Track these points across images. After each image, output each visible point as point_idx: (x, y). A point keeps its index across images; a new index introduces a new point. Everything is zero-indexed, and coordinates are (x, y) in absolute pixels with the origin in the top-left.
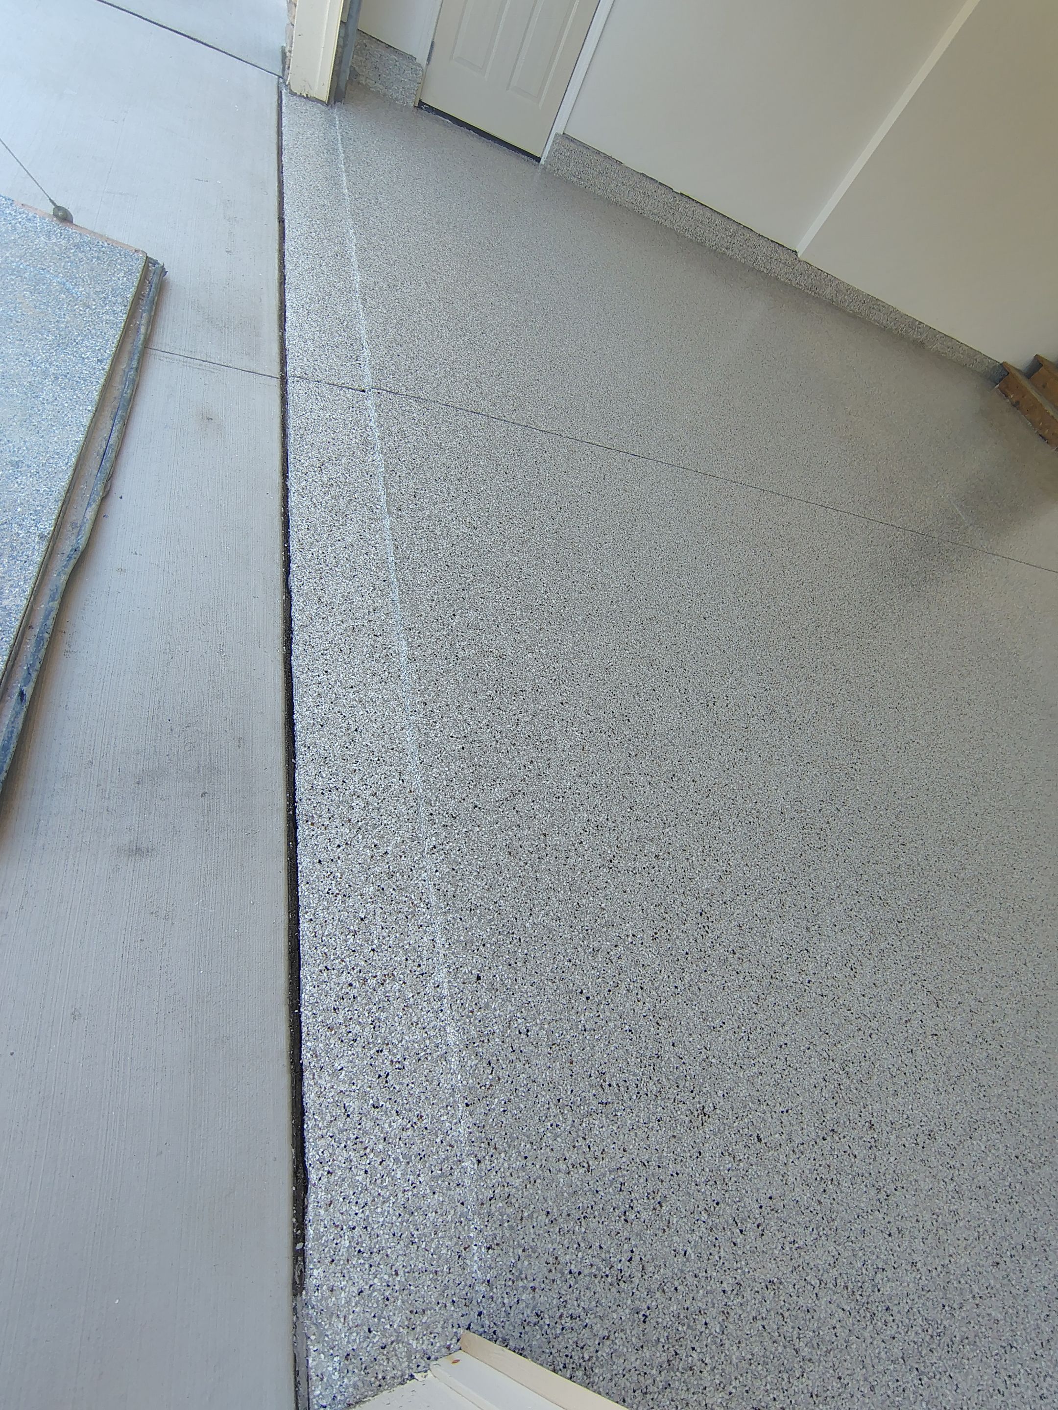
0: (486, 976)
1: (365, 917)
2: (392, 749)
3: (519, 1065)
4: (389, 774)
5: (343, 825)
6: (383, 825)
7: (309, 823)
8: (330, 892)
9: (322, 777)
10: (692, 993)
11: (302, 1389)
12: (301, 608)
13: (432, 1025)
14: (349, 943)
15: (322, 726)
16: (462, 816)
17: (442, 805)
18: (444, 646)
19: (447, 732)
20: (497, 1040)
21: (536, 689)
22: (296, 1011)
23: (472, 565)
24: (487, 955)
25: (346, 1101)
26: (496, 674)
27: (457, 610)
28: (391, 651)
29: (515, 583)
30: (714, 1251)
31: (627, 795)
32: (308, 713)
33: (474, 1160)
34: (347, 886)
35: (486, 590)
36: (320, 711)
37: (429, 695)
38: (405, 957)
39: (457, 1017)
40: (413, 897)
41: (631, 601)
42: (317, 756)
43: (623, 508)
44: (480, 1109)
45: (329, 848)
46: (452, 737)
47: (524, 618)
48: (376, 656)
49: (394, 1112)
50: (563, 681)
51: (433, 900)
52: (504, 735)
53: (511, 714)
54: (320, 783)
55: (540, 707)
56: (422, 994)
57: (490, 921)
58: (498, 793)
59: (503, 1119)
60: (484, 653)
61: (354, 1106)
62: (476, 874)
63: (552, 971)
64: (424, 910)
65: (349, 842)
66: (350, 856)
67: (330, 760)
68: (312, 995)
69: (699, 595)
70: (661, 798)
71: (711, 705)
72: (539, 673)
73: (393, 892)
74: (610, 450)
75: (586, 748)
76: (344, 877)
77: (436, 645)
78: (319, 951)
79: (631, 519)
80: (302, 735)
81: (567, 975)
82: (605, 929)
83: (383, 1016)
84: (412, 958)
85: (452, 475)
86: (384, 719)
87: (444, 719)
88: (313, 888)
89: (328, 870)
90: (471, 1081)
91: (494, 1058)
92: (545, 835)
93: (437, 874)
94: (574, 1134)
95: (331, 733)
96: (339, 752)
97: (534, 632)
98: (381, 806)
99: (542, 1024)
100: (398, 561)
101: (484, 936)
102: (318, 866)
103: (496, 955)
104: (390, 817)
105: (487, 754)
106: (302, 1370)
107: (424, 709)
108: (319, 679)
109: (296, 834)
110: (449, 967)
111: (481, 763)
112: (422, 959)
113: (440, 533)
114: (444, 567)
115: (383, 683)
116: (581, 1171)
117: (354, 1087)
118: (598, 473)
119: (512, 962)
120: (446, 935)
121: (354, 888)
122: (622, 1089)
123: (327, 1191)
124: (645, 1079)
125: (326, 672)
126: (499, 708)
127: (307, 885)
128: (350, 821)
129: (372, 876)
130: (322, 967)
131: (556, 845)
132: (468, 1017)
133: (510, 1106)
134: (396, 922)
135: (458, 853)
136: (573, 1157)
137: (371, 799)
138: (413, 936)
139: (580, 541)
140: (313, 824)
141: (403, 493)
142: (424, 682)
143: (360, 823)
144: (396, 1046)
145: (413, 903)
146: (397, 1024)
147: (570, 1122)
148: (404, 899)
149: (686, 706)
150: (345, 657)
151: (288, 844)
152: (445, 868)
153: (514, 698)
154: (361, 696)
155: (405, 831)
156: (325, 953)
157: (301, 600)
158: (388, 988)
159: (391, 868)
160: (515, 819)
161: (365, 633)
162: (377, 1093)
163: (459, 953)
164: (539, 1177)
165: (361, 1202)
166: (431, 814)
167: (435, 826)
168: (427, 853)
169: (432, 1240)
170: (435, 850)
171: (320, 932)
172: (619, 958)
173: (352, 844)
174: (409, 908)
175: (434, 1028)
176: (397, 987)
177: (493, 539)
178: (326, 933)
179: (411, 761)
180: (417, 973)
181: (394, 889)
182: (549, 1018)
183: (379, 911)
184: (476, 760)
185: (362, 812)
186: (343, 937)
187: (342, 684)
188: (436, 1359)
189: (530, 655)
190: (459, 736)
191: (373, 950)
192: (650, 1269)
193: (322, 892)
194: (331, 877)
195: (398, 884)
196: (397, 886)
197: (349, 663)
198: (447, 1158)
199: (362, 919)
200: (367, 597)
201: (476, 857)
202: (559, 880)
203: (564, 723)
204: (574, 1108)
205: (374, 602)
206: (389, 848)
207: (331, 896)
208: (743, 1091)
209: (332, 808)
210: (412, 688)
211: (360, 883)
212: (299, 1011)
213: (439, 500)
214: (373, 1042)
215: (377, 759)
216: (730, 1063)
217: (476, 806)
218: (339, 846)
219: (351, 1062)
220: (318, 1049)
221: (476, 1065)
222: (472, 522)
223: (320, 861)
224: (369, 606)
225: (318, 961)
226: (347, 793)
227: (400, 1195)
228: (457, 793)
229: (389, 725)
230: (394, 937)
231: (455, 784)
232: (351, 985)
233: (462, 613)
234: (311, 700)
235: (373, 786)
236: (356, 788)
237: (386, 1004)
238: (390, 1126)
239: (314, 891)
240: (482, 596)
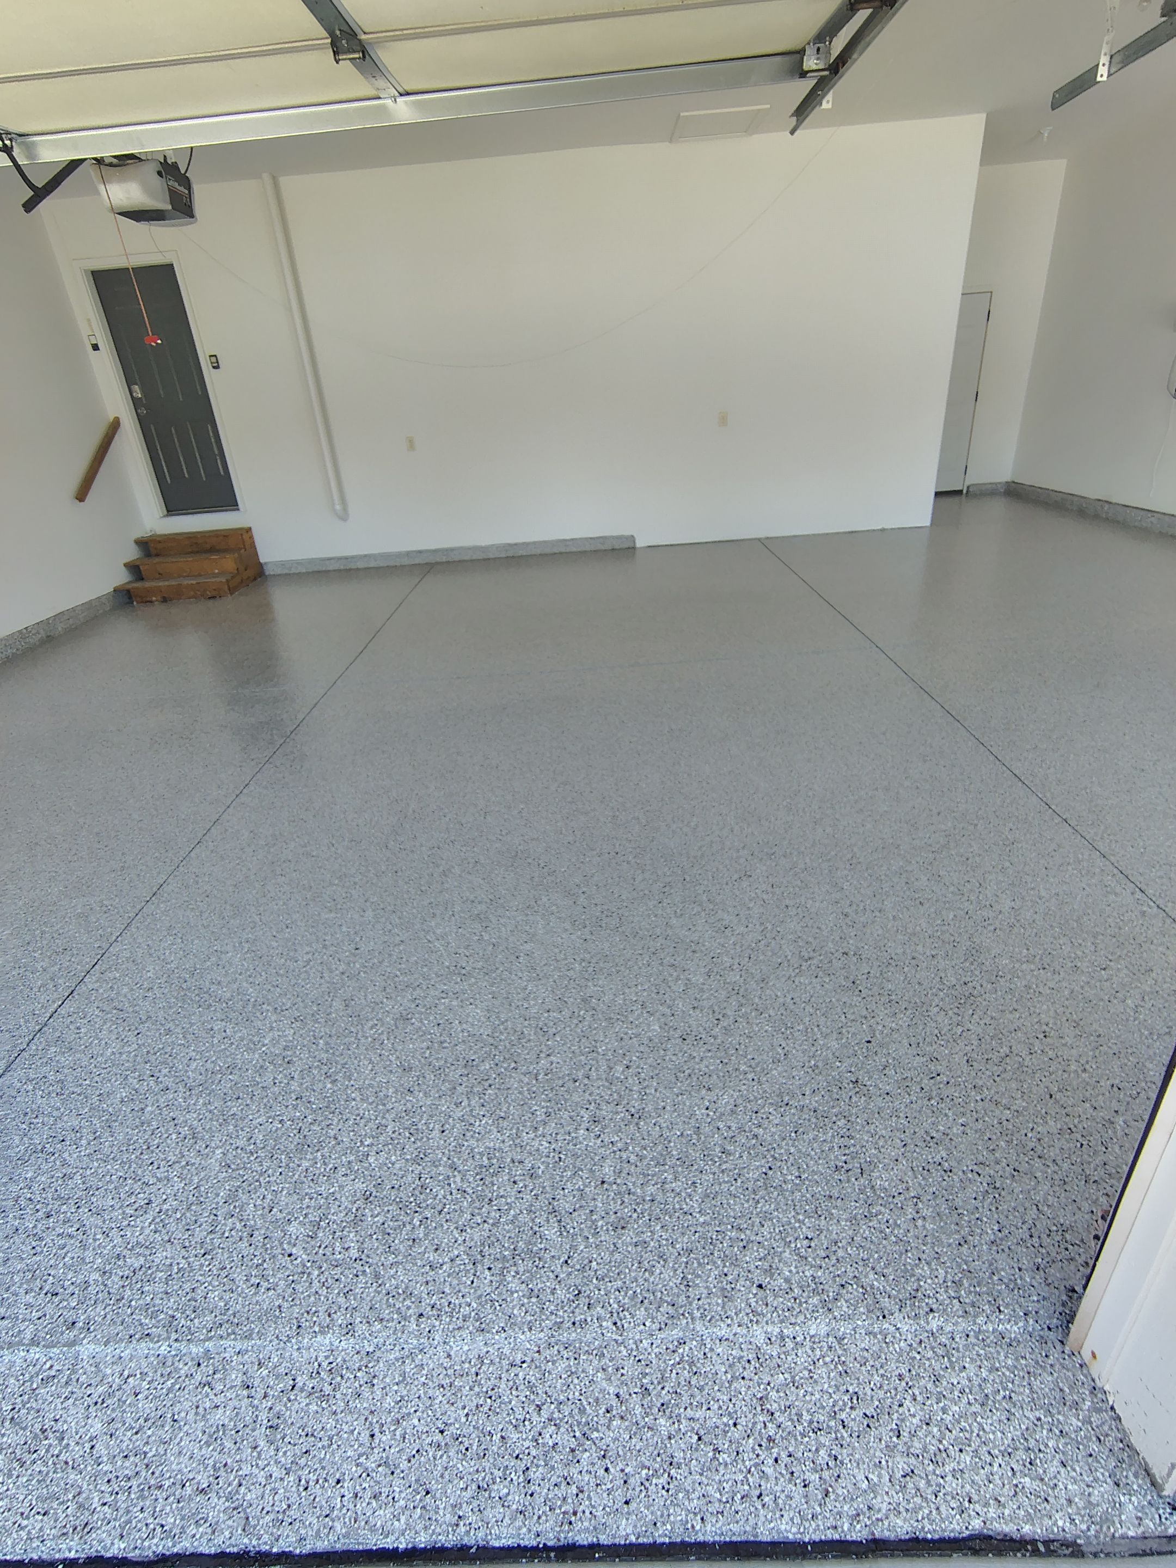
0: (758, 1277)
1: (697, 1434)
2: (477, 1374)
3: (840, 1253)
4: (511, 1383)
5: (578, 1462)
6: (582, 1398)
7: (573, 1519)
8: (666, 1487)
9: (508, 1494)
10: (757, 1066)
11: (1154, 1545)
12: (209, 1530)
13: (810, 1352)
14: (728, 1460)
15: (428, 1493)
16: (578, 1282)
17: (562, 1308)
18: (336, 1277)
19: (465, 1287)
20: (819, 1274)
21: (417, 1160)
22: (809, 1548)
23: (212, 1217)
24: (736, 1272)
25: (898, 1475)
26: (390, 1208)
27: (284, 1249)
28: (325, 1364)
29: (258, 1160)
30: (957, 1101)
31: (561, 1082)
32: (403, 1519)
33: (931, 1315)
34: (659, 1459)
35: (259, 1202)
36: (403, 1495)
37: (409, 1308)
38: (740, 1380)
39: (801, 1318)
40: (672, 1362)
41: (316, 1021)
42: (475, 1503)
43: (176, 998)
44: (885, 1302)
45: (609, 1486)
46: (472, 1282)
47: (315, 1158)
48: (328, 1389)
49: (901, 1410)
50: (414, 1124)
51: (676, 1333)
52: (477, 1211)
53: (449, 1197)
54: (517, 1498)
55: (445, 1159)
56: (779, 1361)
57: (699, 1264)
58: (551, 1232)
59: (891, 1278)
60: (358, 1220)
61: (901, 1464)
62: (647, 1274)
63: (748, 1201)
64: (687, 1348)
65: (602, 1453)
66: (621, 1453)
67: (484, 1479)
68: (792, 1519)
69: (325, 947)
70: (565, 1048)
71: (464, 972)
72: (398, 1153)
73: (666, 1389)
74: (75, 993)
75: (503, 1115)
76: (647, 1463)
77: (333, 1289)
78: (740, 1508)
79: (196, 992)
80: (438, 1530)
81: (750, 1185)
82: (703, 1137)
83: (806, 1417)
84: (741, 1370)
85: (35, 1227)
86: (430, 1383)
87: (447, 1290)
88: (662, 1516)
89: (638, 1489)
90: (862, 1309)
91: (838, 1279)
92: (603, 1182)
93: (647, 1324)
94: (892, 1206)
95: (442, 1476)
96: (472, 1463)
97: (338, 1148)
98: (556, 1400)
99: (799, 1221)
100: (174, 1336)
101: (716, 1273)
102: (633, 1505)
103: (735, 1263)
104: (572, 1386)
105: (500, 1237)
106: (1141, 1546)
107: (428, 1318)
108: (349, 1496)
109: (583, 1546)
110: (751, 1321)
111: (512, 1247)
112: (742, 1357)
113: (142, 1259)
114: (206, 1260)
115: (375, 1381)
116: (920, 1205)
117: (884, 1462)
118: (110, 1015)
119: (741, 1244)
120: (717, 1321)
121: (661, 1448)
122: (847, 1152)
123: (986, 1505)
124: (836, 1128)
125: (338, 1482)
126: (440, 1212)
127: (658, 1525)
128: (573, 1450)
129: (647, 1419)
130: (758, 1504)
131: (614, 1171)
132: (800, 1304)
133: (878, 1269)
134: (701, 1389)
135: (622, 1293)
136: (910, 1211)
137: (545, 1414)
138: (717, 1367)
139: (213, 1062)
140: (575, 1513)
141: (40, 1314)
142: (389, 1314)
143: (578, 1434)
144: (835, 1402)
145: (679, 1364)
146: (814, 1398)
147: (883, 1209)
148: (674, 1375)
149: (462, 997)
150: (320, 1445)
151: (600, 1559)
152: (641, 1313)
153: (428, 1191)
154: (389, 1419)
155: (591, 1366)
156: (742, 1498)
157: (192, 1530)
158: (775, 1406)
159: (636, 1390)
160: (581, 1216)
161: (285, 1405)
162: (885, 1430)
163: (736, 1308)
164: (933, 1248)
165: (989, 1459)
166: (574, 1324)
167: (589, 1319)
168: (621, 1335)
169: (1003, 1374)
170: (619, 1324)
171: (717, 1505)
172: (729, 1127)
173: (604, 1447)
174: (685, 1369)
175: (813, 1349)
176: (773, 1394)
177: (176, 1179)
178: (718, 1495)
179: (496, 1346)
180: (757, 1365)
181: (663, 1388)
182: (793, 1213)
183: (690, 1413)
184: (506, 1253)
185: (562, 1430)
186: (721, 1469)
187: (364, 1454)
188: (1093, 1380)
189: (371, 1160)
190: (472, 1271)
191: (735, 1425)
192: (981, 1159)
193: (666, 1500)
194: (647, 1484)
195: (656, 1382)
196: (659, 1383)
197: (330, 1438)
198: (932, 1348)
199: (700, 1439)
200: (217, 1400)
201: (627, 1271)
202: (653, 1176)
203: (469, 1134)
204: (869, 1202)
205: (231, 1387)
206: (611, 1392)
207: (671, 1486)
208: (834, 1045)
209: (554, 1479)
210: (394, 1333)
211: (655, 1439)
212: (809, 1543)
213: (78, 1253)
214: (835, 1433)
215: (489, 1400)
216: (813, 1049)
217: (566, 1262)
218: (607, 1470)
219: (858, 1464)
220: (850, 1513)
221: (846, 1301)
222: (137, 1205)
223: (627, 1503)
224: (237, 1396)
225: (752, 1509)
226: (534, 1452)
227: (973, 1409)
228: (548, 1284)
229: (441, 1376)
230: (718, 1394)
231: (536, 1285)
232: (776, 1460)
233: (289, 1243)
234: (382, 1512)
235: (526, 1409)
236: (527, 1438)
237: (794, 1411)
238: (914, 1416)
239: (666, 1513)
240: (267, 1210)
